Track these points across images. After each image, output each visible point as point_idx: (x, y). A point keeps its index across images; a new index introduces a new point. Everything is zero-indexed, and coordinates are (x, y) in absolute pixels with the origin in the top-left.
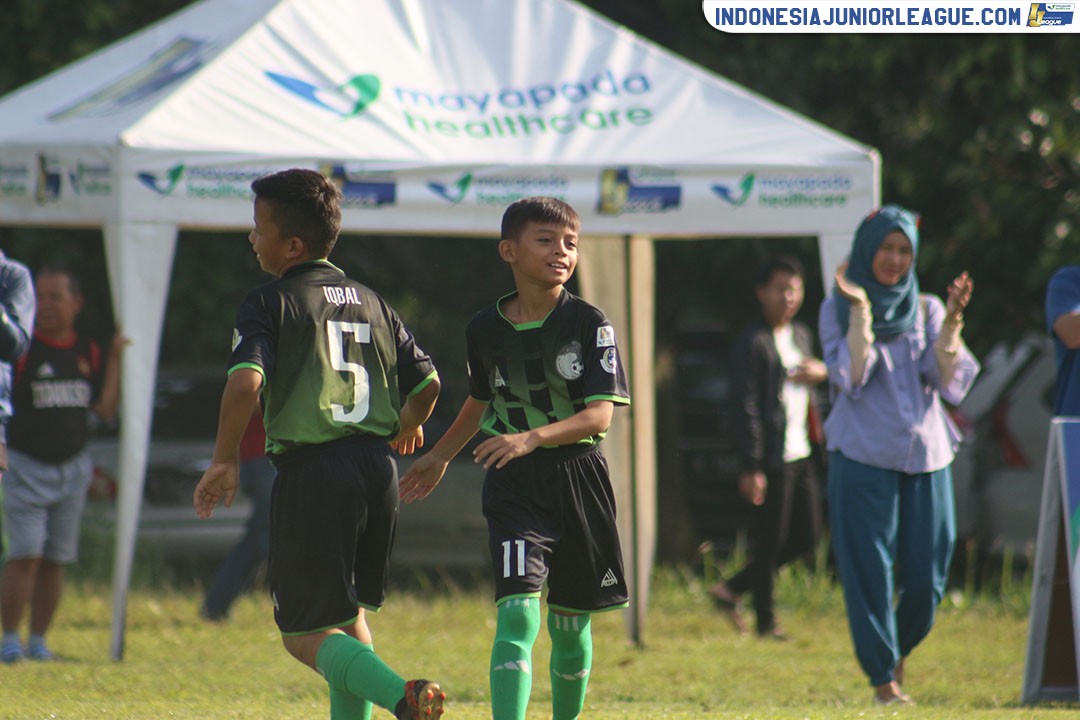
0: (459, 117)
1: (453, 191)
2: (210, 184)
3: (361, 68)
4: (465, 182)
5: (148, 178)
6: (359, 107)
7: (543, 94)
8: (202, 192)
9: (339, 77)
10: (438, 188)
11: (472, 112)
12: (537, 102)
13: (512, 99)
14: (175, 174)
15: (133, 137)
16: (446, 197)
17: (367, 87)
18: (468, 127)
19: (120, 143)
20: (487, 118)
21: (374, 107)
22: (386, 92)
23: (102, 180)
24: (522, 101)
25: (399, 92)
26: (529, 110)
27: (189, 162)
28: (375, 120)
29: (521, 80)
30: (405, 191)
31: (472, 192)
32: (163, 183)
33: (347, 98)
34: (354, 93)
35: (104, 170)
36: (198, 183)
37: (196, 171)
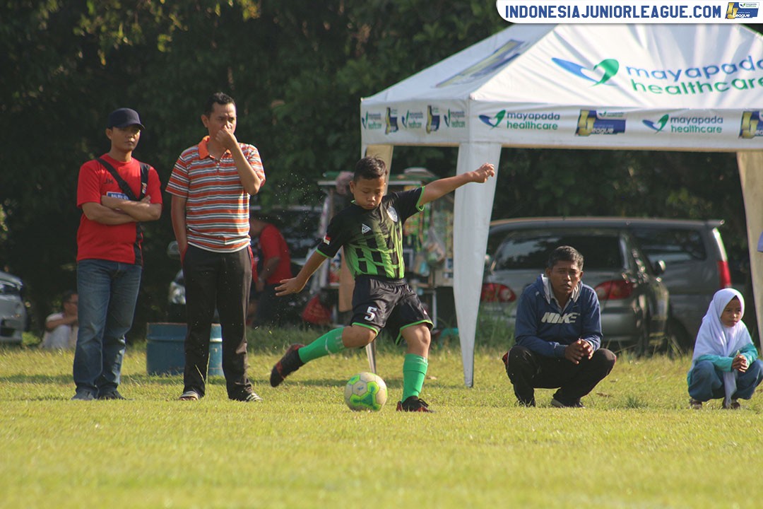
0: (663, 83)
1: (658, 125)
2: (519, 121)
3: (606, 56)
4: (664, 120)
5: (484, 118)
6: (606, 78)
7: (711, 70)
8: (515, 126)
9: (595, 62)
10: (649, 123)
11: (670, 80)
12: (708, 75)
13: (695, 73)
14: (500, 116)
15: (477, 95)
16: (653, 127)
17: (611, 67)
18: (667, 88)
19: (470, 98)
20: (679, 83)
21: (614, 78)
22: (622, 70)
23: (461, 119)
24: (699, 74)
25: (629, 69)
26: (703, 79)
27: (508, 109)
28: (614, 84)
29: (699, 63)
30: (629, 125)
31: (668, 125)
32: (494, 121)
33: (599, 73)
34: (603, 70)
35: (461, 114)
36: (513, 121)
37: (511, 114)
